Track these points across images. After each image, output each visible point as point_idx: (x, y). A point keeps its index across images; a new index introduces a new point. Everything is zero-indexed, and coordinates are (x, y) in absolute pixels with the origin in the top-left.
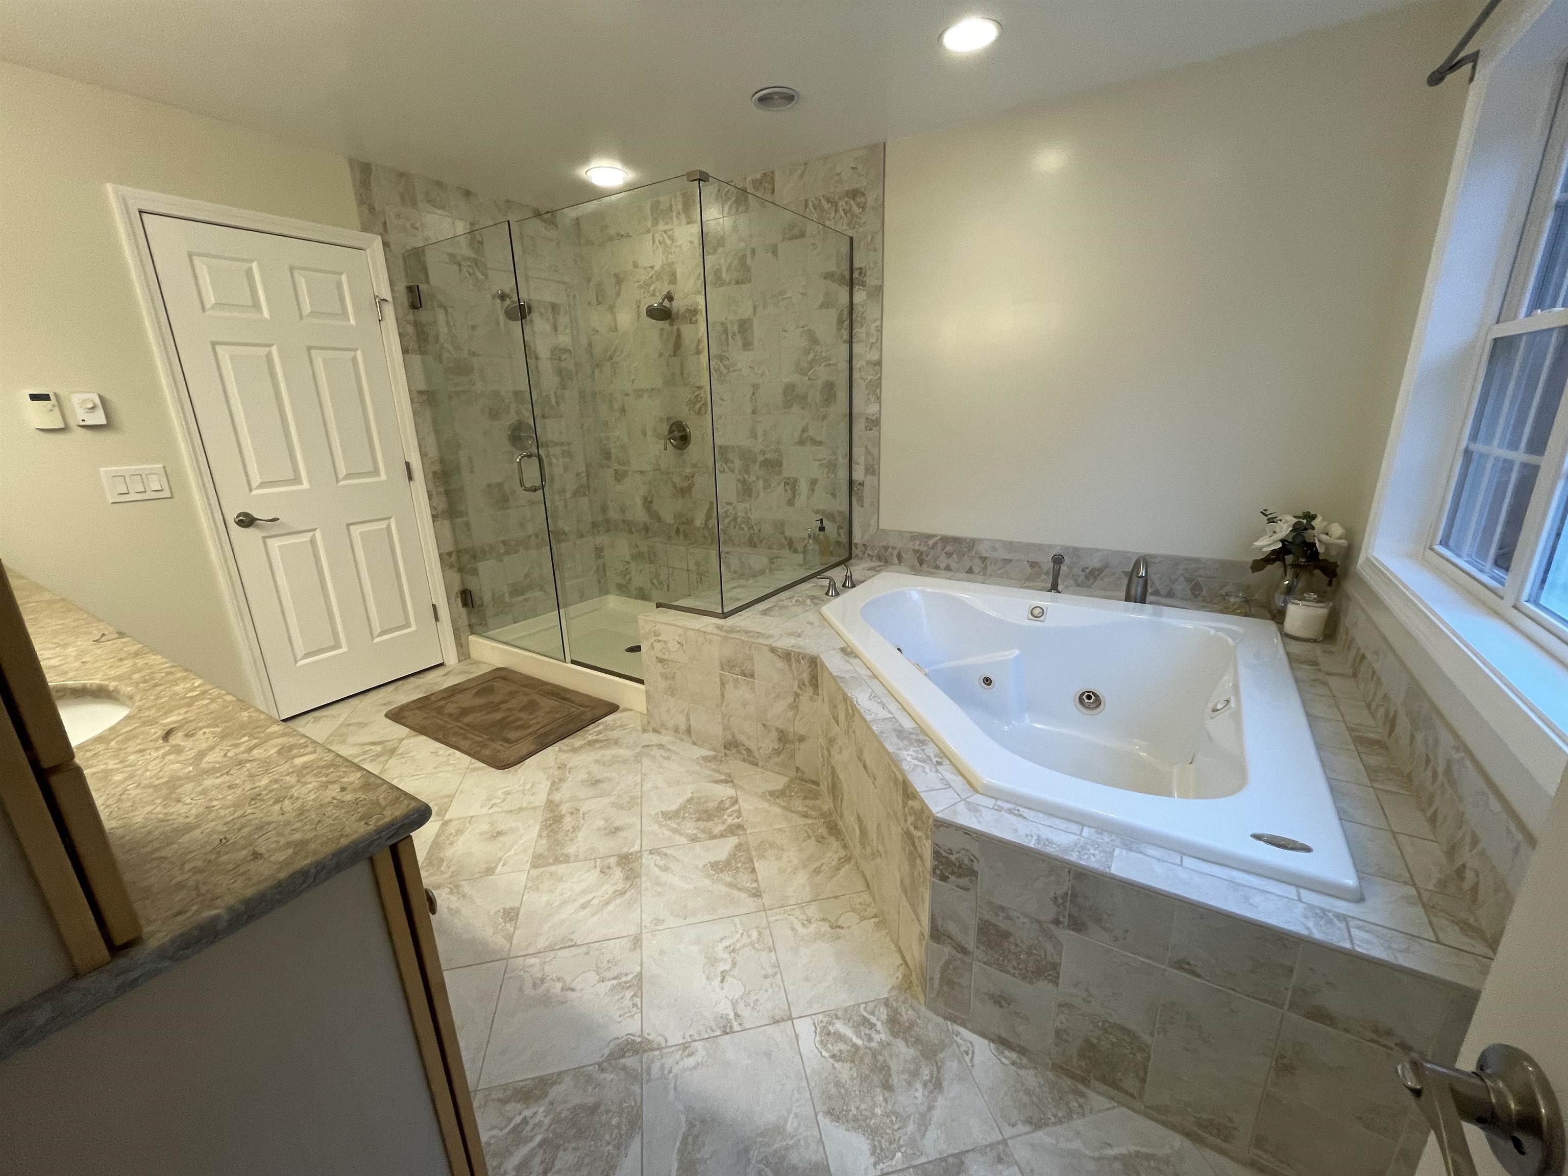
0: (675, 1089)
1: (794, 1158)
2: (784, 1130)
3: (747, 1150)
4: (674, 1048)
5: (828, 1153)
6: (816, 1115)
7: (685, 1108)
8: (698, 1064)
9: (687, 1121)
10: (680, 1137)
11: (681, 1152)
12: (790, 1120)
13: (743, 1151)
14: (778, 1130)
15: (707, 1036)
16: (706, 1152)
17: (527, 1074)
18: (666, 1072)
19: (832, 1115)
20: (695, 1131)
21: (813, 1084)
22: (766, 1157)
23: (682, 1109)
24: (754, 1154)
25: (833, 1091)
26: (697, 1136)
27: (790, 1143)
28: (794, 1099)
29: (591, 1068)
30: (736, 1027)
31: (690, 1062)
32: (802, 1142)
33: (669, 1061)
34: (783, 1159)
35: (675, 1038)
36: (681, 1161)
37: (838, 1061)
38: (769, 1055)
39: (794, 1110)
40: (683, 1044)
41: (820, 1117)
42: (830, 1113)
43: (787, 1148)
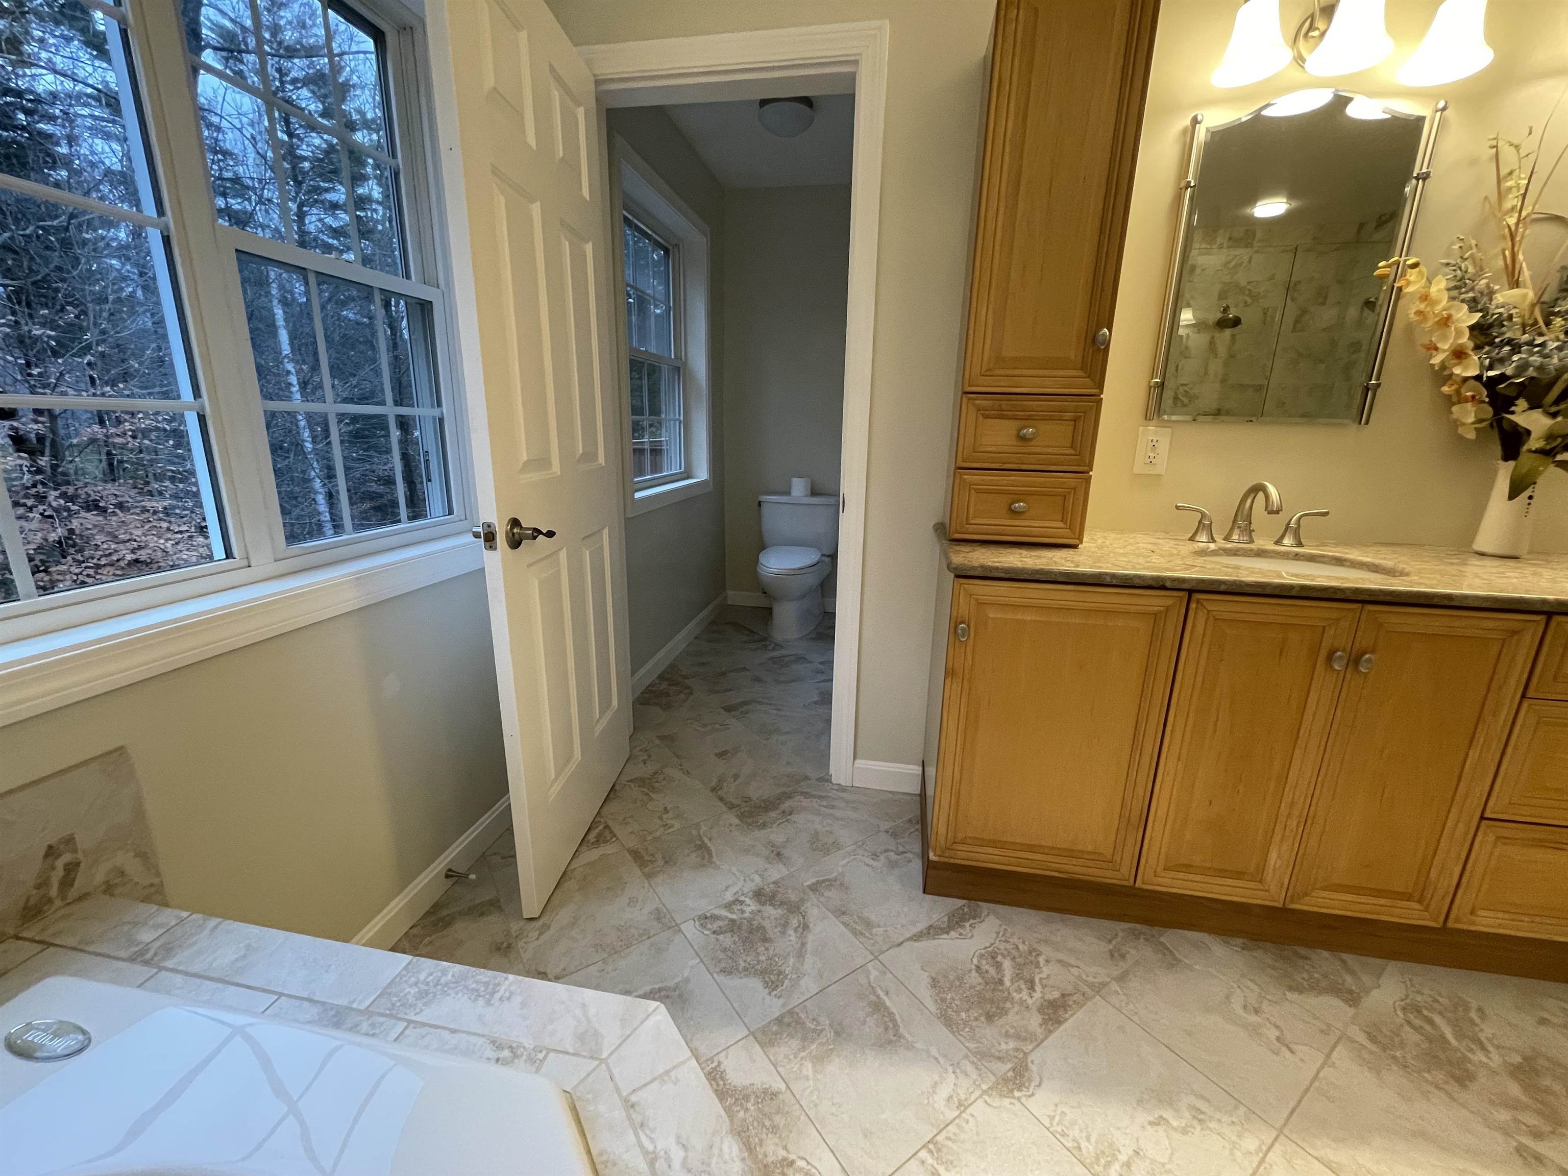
0: (936, 1059)
1: (795, 1043)
2: (813, 1062)
3: (838, 1034)
4: (973, 1098)
5: (765, 1057)
6: (788, 1086)
7: (914, 1047)
8: (934, 1092)
9: (904, 1037)
10: (899, 1021)
11: (891, 1014)
12: (810, 1073)
13: (840, 1032)
14: (819, 1060)
15: (950, 1128)
16: (871, 1021)
17: (1073, 1021)
18: (958, 1071)
19: (773, 1094)
20: (891, 1033)
21: (803, 1117)
22: (819, 1035)
23: (916, 1045)
24: (830, 1034)
25: (777, 1119)
26: (886, 1029)
27: (803, 1054)
28: (816, 1093)
29: (1030, 1048)
30: (923, 1154)
31: (944, 1091)
32: (791, 1057)
33: (965, 1083)
34: (804, 1039)
35: (978, 1109)
36: (886, 1008)
37: (785, 1159)
38: (867, 1134)
39: (811, 1083)
40: (966, 1108)
41: (783, 1087)
42: (775, 1095)
43: (804, 1048)
